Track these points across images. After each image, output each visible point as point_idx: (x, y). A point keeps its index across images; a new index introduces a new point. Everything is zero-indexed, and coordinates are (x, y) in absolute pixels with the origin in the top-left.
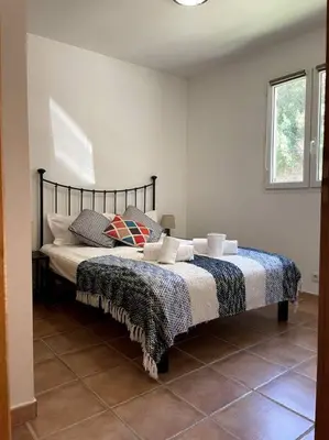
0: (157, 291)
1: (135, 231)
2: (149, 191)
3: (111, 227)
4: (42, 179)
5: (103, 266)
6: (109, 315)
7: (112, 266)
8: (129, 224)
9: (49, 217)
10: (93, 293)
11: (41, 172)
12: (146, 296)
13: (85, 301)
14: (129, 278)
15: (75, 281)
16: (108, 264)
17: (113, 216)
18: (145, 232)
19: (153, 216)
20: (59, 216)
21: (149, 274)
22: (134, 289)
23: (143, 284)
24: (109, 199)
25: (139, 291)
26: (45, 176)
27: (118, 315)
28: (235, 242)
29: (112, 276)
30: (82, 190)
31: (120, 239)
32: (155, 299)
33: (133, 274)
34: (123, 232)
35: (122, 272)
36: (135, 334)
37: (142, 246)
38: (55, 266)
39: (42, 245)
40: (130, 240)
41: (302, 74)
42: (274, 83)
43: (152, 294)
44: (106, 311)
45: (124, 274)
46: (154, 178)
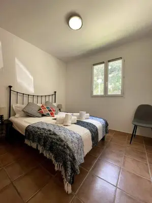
0: (70, 145)
1: (50, 111)
2: (54, 96)
3: (40, 109)
4: (10, 90)
5: (38, 128)
6: (42, 154)
7: (43, 129)
8: (48, 108)
9: (14, 105)
10: (33, 142)
11: (10, 87)
12: (65, 148)
13: (29, 144)
14: (53, 136)
15: (24, 135)
16: (40, 127)
17: (41, 105)
18: (54, 111)
19: (55, 105)
20: (18, 105)
21: (63, 134)
22: (57, 143)
23: (62, 141)
24: (39, 99)
25: (60, 145)
26: (12, 89)
27: (47, 155)
28: (88, 114)
29: (44, 135)
30: (29, 95)
31: (44, 114)
32: (70, 150)
33: (55, 134)
34: (45, 111)
35: (49, 133)
36: (57, 167)
37: (54, 116)
38: (15, 126)
39: (10, 117)
40: (48, 114)
41: (103, 63)
42: (94, 65)
43: (68, 147)
44: (41, 152)
45: (50, 134)
46: (55, 92)
